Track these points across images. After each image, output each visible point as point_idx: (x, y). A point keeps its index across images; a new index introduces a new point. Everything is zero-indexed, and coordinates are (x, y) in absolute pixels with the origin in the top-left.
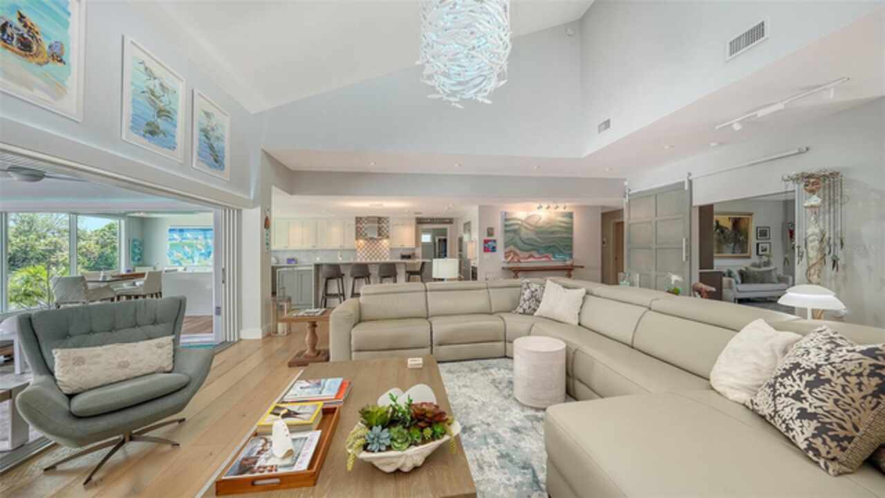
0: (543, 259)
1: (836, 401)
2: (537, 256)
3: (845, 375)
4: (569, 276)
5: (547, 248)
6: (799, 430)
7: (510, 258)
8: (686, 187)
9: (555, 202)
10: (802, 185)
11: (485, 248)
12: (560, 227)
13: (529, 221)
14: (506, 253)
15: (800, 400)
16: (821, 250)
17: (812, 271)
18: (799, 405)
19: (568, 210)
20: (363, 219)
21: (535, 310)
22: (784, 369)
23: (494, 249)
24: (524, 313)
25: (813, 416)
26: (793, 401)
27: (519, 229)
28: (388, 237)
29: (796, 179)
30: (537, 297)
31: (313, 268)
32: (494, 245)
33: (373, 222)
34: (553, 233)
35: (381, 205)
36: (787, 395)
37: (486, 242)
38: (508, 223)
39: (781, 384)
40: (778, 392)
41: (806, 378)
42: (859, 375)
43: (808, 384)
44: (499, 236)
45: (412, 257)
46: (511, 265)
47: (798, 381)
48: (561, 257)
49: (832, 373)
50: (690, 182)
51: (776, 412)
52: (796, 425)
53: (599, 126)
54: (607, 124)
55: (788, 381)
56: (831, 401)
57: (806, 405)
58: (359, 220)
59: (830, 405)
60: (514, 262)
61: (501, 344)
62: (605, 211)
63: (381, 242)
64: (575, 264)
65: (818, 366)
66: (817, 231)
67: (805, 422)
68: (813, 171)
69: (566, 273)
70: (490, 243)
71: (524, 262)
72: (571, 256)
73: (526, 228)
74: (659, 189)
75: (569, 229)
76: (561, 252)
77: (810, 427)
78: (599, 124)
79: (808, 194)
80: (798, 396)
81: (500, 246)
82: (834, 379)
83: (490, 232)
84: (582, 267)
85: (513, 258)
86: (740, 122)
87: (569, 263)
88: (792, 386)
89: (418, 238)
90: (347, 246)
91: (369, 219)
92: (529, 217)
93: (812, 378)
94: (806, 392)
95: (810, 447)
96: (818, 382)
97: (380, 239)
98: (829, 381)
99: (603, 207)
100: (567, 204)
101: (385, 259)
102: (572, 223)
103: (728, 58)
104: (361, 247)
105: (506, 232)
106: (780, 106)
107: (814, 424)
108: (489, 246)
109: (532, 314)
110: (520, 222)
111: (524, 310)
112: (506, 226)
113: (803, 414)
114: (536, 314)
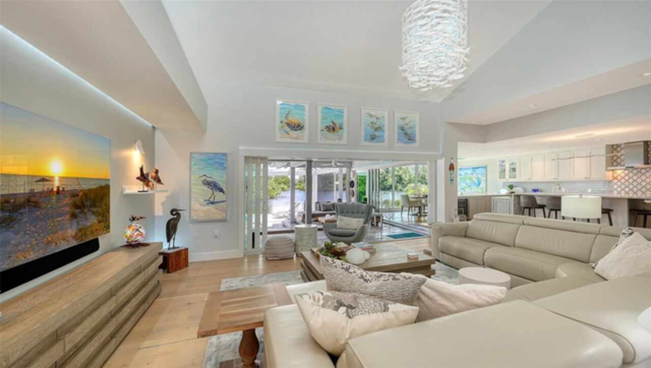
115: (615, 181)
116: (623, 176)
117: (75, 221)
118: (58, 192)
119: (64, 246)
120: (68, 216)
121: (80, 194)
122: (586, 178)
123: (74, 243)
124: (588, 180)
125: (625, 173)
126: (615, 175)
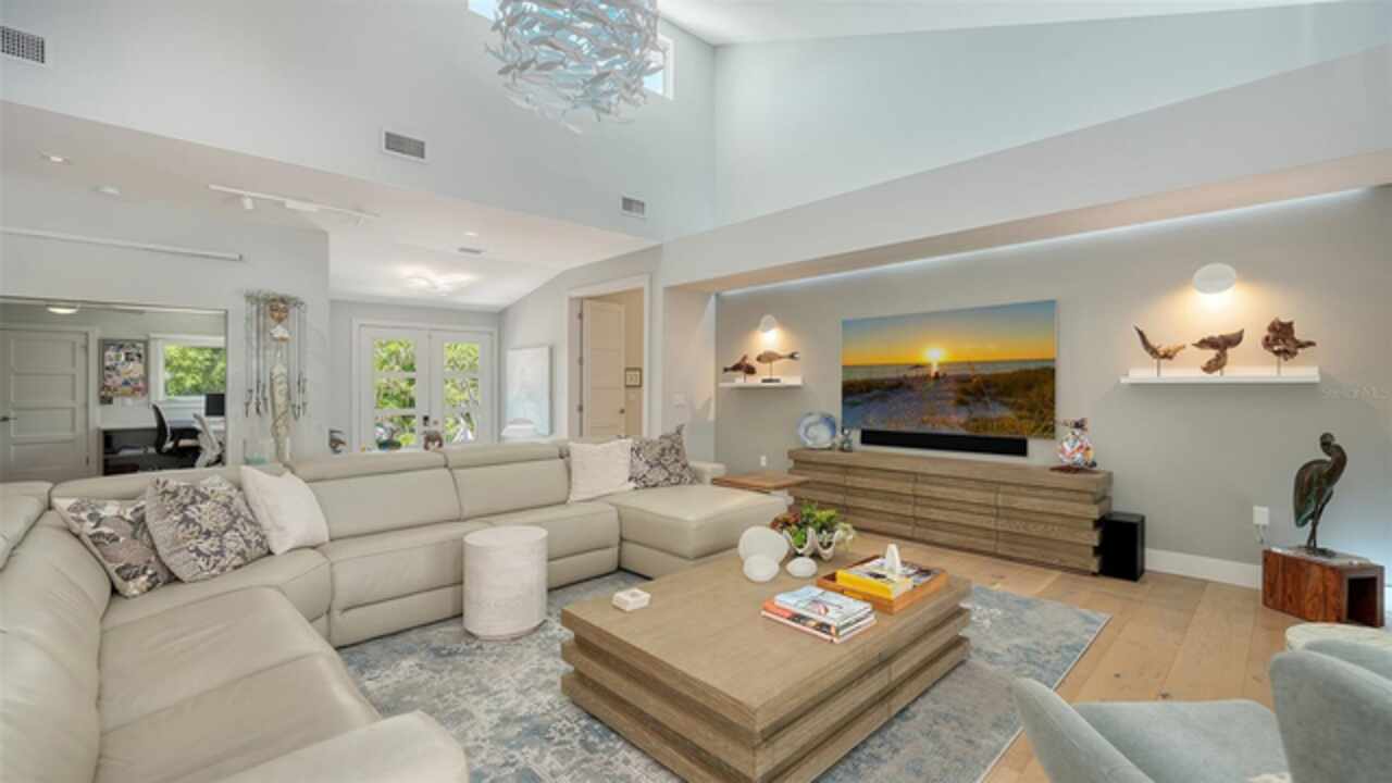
10: (257, 307)
16: (287, 395)
17: (280, 422)
79: (273, 322)
103: (383, 149)
106: (313, 208)
117: (964, 409)
118: (937, 376)
119: (945, 430)
120: (952, 402)
121: (975, 380)
123: (962, 432)
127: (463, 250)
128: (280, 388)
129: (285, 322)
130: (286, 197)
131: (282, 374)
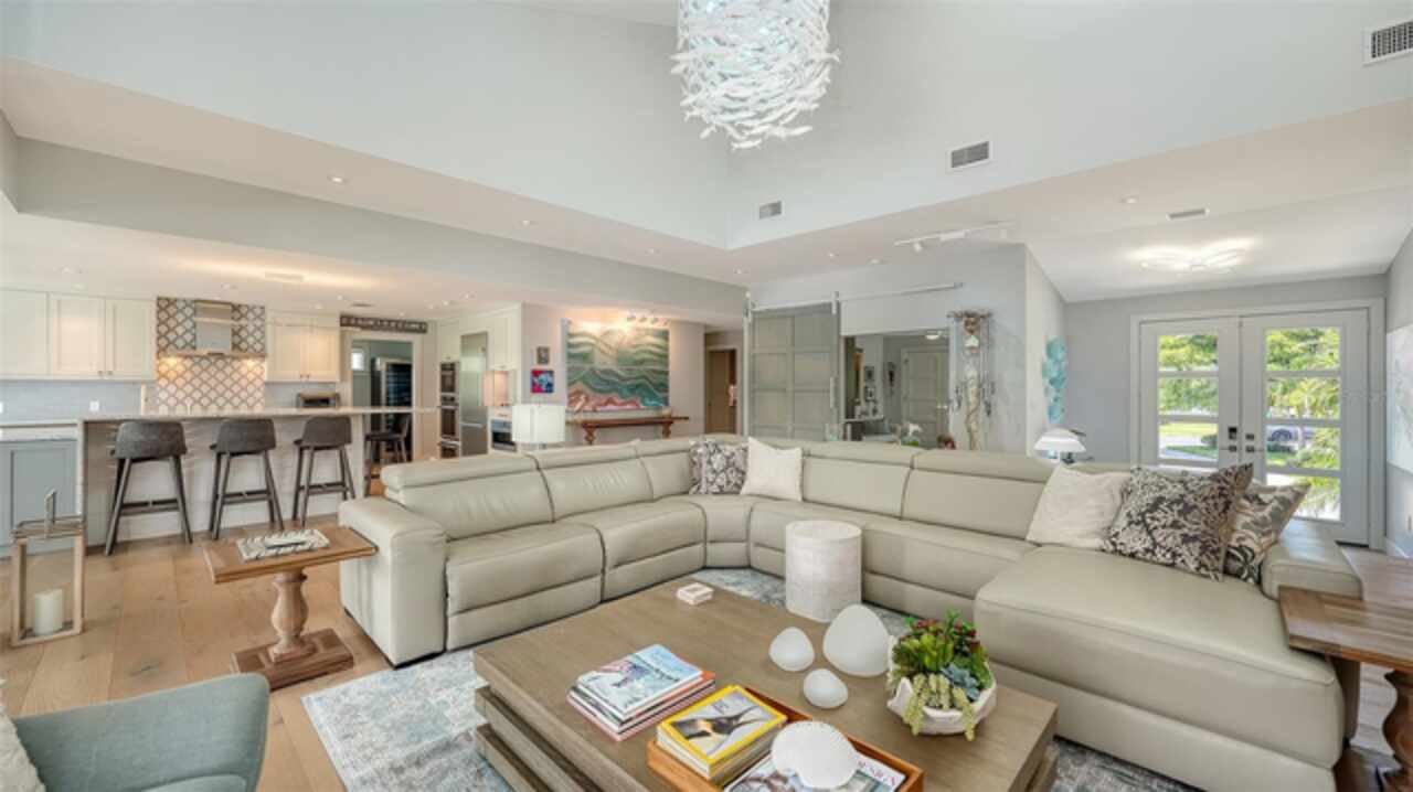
0: (628, 407)
1: (1206, 522)
2: (618, 401)
3: (1205, 499)
4: (667, 434)
5: (634, 389)
6: (1187, 553)
7: (578, 406)
8: (834, 311)
9: (653, 312)
10: (962, 323)
11: (534, 384)
12: (651, 352)
13: (607, 341)
14: (569, 396)
15: (1179, 528)
16: (978, 395)
18: (1178, 532)
19: (659, 326)
20: (181, 305)
21: (739, 487)
22: (1148, 505)
23: (550, 388)
24: (722, 492)
25: (1195, 538)
26: (1172, 530)
27: (592, 351)
28: (262, 355)
29: (958, 317)
30: (737, 464)
31: (78, 433)
32: (550, 379)
33: (219, 314)
34: (642, 362)
35: (300, 278)
36: (1164, 527)
37: (536, 373)
38: (572, 341)
39: (1153, 519)
40: (1152, 527)
41: (1175, 507)
42: (1213, 497)
43: (1180, 512)
44: (558, 364)
45: (332, 402)
46: (581, 417)
47: (1170, 512)
48: (653, 402)
49: (1196, 500)
50: (838, 304)
51: (1155, 544)
52: (1183, 550)
53: (762, 208)
54: (776, 209)
55: (1159, 514)
56: (1202, 523)
57: (1185, 531)
58: (165, 305)
59: (1203, 526)
60: (585, 412)
61: (698, 548)
62: (709, 331)
63: (236, 364)
64: (675, 415)
65: (1182, 496)
66: (975, 374)
67: (1191, 545)
68: (974, 310)
69: (661, 428)
70: (543, 377)
71: (601, 411)
72: (666, 401)
73: (603, 352)
74: (796, 309)
75: (664, 357)
76: (653, 397)
77: (1196, 547)
78: (763, 204)
79: (968, 334)
80: (1175, 525)
81: (560, 382)
82: (1198, 504)
83: (543, 355)
84: (686, 418)
85: (583, 406)
86: (922, 243)
87: (665, 412)
88: (1165, 517)
89: (344, 360)
90: (125, 371)
91: (200, 307)
92: (607, 333)
93: (1181, 507)
94: (1182, 520)
95: (1202, 565)
96: (1187, 510)
97: (234, 358)
98: (1195, 507)
99: (706, 326)
100: (660, 317)
101: (251, 407)
102: (666, 349)
103: (950, 169)
104: (172, 375)
105: (571, 356)
106: (960, 234)
107: (1198, 544)
108: (541, 381)
109: (737, 493)
110: (592, 341)
111: (721, 487)
112: (570, 346)
113: (1186, 539)
114: (744, 490)
115: (163, 382)
116: (180, 372)
122: (100, 373)
124: (106, 378)
125: (185, 366)
126: (163, 369)
127: (1173, 216)
128: (973, 389)
129: (976, 333)
130: (939, 232)
131: (973, 378)
